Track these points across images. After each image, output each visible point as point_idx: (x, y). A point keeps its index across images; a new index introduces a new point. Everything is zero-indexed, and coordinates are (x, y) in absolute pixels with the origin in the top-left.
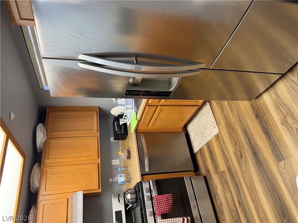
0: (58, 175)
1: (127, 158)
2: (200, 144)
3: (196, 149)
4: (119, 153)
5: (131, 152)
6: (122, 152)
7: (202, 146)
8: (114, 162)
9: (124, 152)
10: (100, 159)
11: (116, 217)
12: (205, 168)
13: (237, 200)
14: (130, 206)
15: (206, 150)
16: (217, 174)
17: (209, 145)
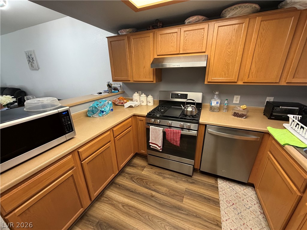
0: (234, 38)
1: (235, 113)
2: (224, 192)
3: (221, 183)
4: (244, 106)
5: (240, 118)
6: (244, 109)
7: (220, 193)
8: (237, 98)
9: (242, 111)
10: (242, 84)
11: (184, 94)
12: (198, 181)
13: (156, 196)
14: (183, 108)
15: (213, 195)
16: (185, 190)
17: (216, 204)
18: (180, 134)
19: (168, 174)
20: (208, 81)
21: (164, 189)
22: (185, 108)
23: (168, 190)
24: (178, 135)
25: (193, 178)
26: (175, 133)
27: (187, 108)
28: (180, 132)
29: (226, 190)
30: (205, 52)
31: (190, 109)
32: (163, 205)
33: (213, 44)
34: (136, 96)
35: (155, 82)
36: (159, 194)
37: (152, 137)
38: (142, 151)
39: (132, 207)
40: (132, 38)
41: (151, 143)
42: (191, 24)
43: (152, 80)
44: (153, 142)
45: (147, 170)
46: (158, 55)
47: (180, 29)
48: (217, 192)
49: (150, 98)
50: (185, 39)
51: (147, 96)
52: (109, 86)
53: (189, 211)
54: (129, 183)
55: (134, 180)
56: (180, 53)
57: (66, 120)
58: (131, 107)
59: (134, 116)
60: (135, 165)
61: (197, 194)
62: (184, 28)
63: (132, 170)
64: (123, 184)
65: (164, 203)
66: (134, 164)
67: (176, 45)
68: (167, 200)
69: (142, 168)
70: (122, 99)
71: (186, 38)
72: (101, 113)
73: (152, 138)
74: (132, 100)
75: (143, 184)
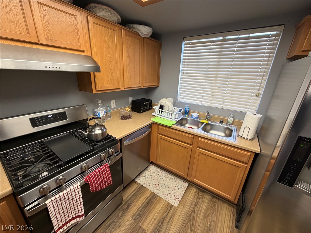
0: (110, 42)
3: (139, 180)
7: (148, 187)
8: (113, 103)
10: (124, 89)
15: (147, 194)
16: (134, 220)
18: (108, 168)
24: (107, 172)
25: (124, 201)
41: (59, 229)
48: (146, 189)
56: (41, 42)
71: (46, 18)
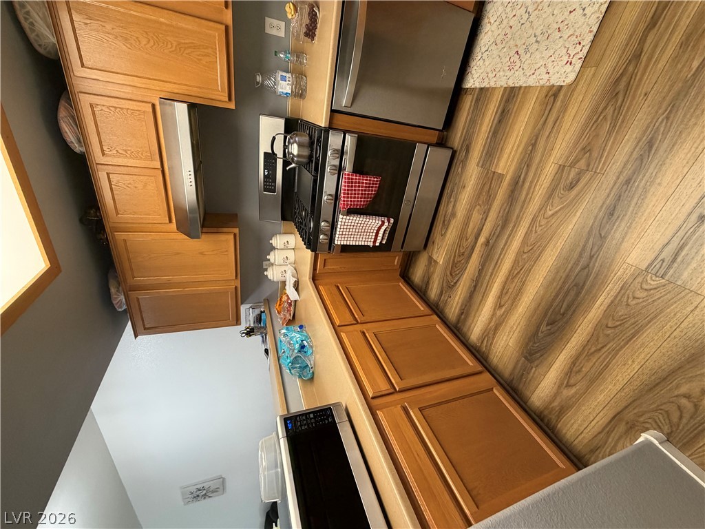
0: (109, 27)
1: (307, 34)
2: (491, 75)
3: (472, 81)
4: (287, 8)
5: (319, 21)
6: (296, 10)
8: (271, 26)
9: (302, 15)
10: (230, 10)
11: (265, 162)
12: (465, 136)
13: (488, 236)
14: (293, 165)
15: (495, 102)
16: (482, 167)
17: (514, 96)
18: (352, 175)
19: (447, 206)
20: (227, 99)
21: (476, 217)
22: (293, 159)
23: (478, 207)
24: (356, 179)
25: (458, 147)
26: (351, 188)
27: (293, 154)
28: (348, 175)
29: (489, 70)
30: (154, 106)
31: (294, 149)
32: (505, 221)
33: (131, 84)
34: (273, 274)
35: (236, 230)
36: (484, 227)
37: (361, 239)
38: (396, 263)
39: (504, 287)
40: (131, 281)
41: (375, 242)
42: (83, 138)
43: (232, 237)
44: (373, 237)
45: (437, 253)
46: (170, 221)
47: (100, 166)
48: (490, 90)
49: (277, 241)
50: (124, 153)
51: (273, 248)
52: (250, 332)
53: (521, 162)
54: (459, 293)
55: (455, 281)
56: (160, 167)
57: (305, 422)
58: (297, 286)
59: (314, 278)
60: (426, 279)
61: (491, 139)
62: (97, 156)
63: (435, 286)
64: (459, 305)
65: (503, 216)
66: (423, 281)
67: (142, 178)
68: (497, 210)
69: (431, 263)
70: (280, 305)
71: (121, 151)
72: (305, 350)
73: (364, 239)
74: (284, 283)
75: (463, 261)
